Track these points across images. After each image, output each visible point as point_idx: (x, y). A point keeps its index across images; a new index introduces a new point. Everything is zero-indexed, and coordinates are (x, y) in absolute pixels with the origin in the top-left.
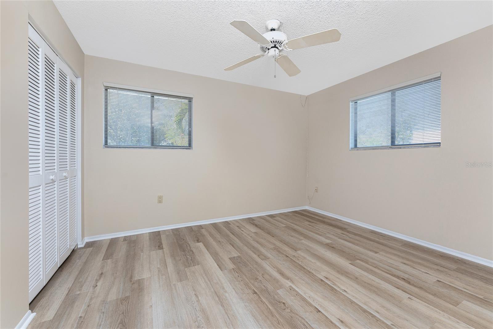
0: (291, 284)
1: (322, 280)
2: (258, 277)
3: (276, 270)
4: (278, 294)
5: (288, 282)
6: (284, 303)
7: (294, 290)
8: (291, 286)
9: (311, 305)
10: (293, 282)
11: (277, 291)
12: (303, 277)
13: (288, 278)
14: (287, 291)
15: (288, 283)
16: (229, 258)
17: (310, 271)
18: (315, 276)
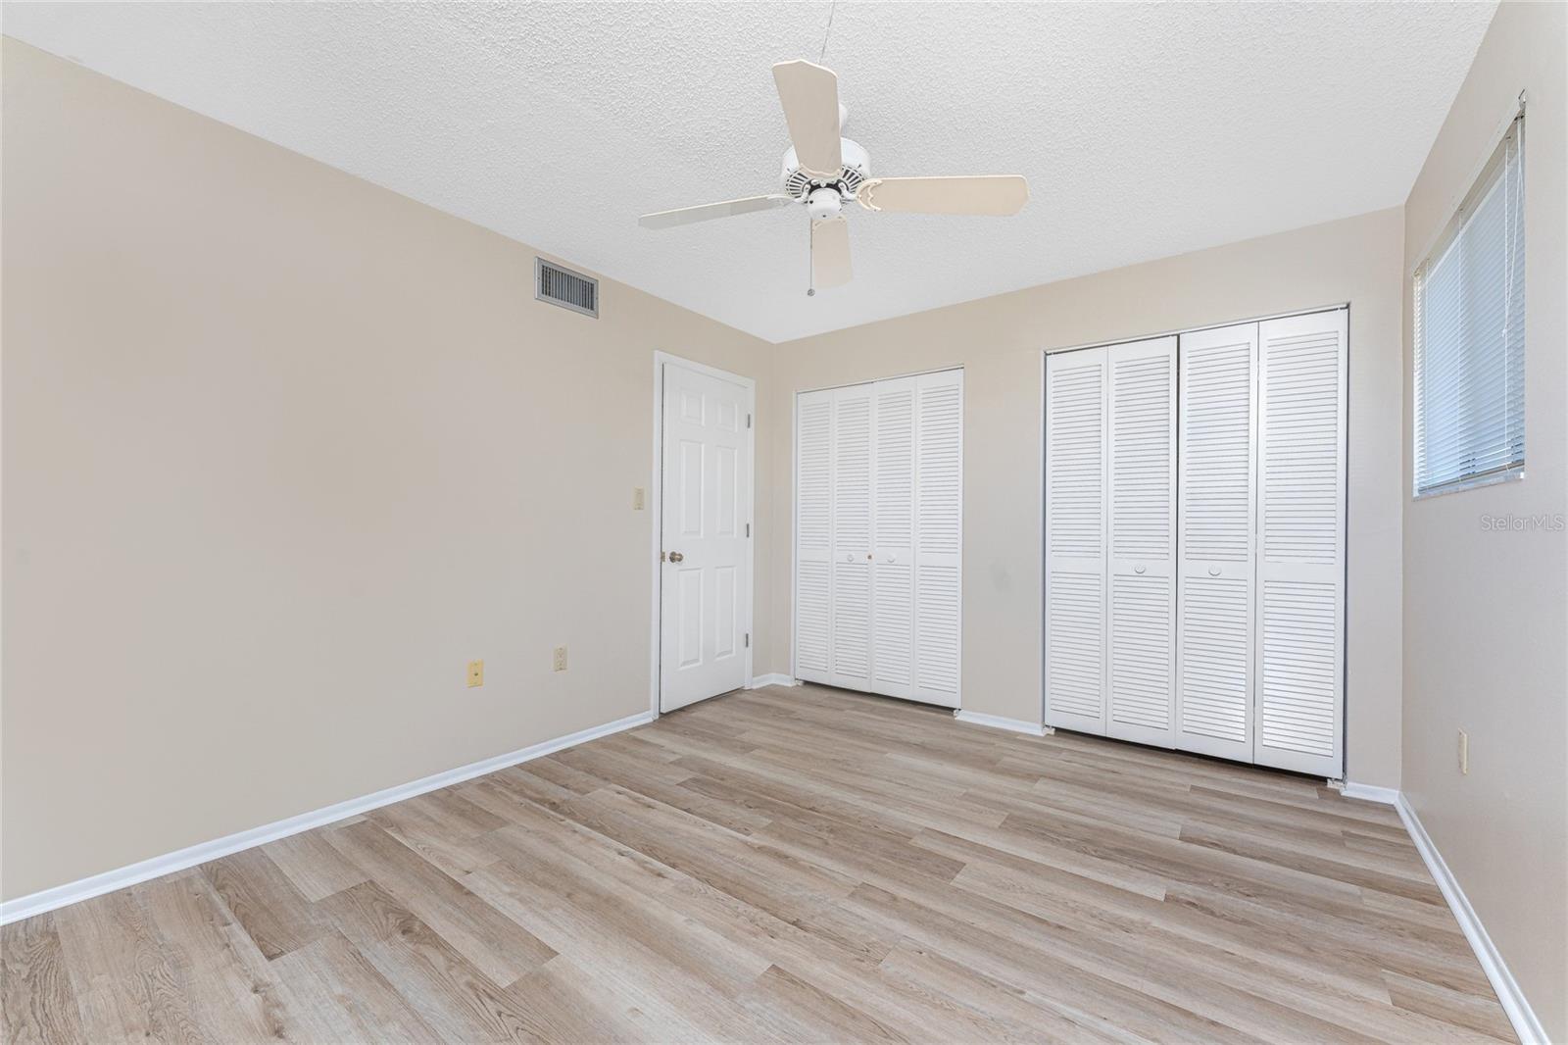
0: (749, 839)
1: (674, 866)
2: (832, 836)
3: (802, 862)
4: (769, 817)
5: (756, 841)
6: (750, 807)
7: (738, 830)
8: (748, 835)
9: (701, 815)
10: (746, 843)
11: (771, 821)
12: (722, 862)
13: (761, 850)
14: (751, 826)
15: (754, 839)
16: (965, 864)
17: (706, 886)
18: (690, 874)
